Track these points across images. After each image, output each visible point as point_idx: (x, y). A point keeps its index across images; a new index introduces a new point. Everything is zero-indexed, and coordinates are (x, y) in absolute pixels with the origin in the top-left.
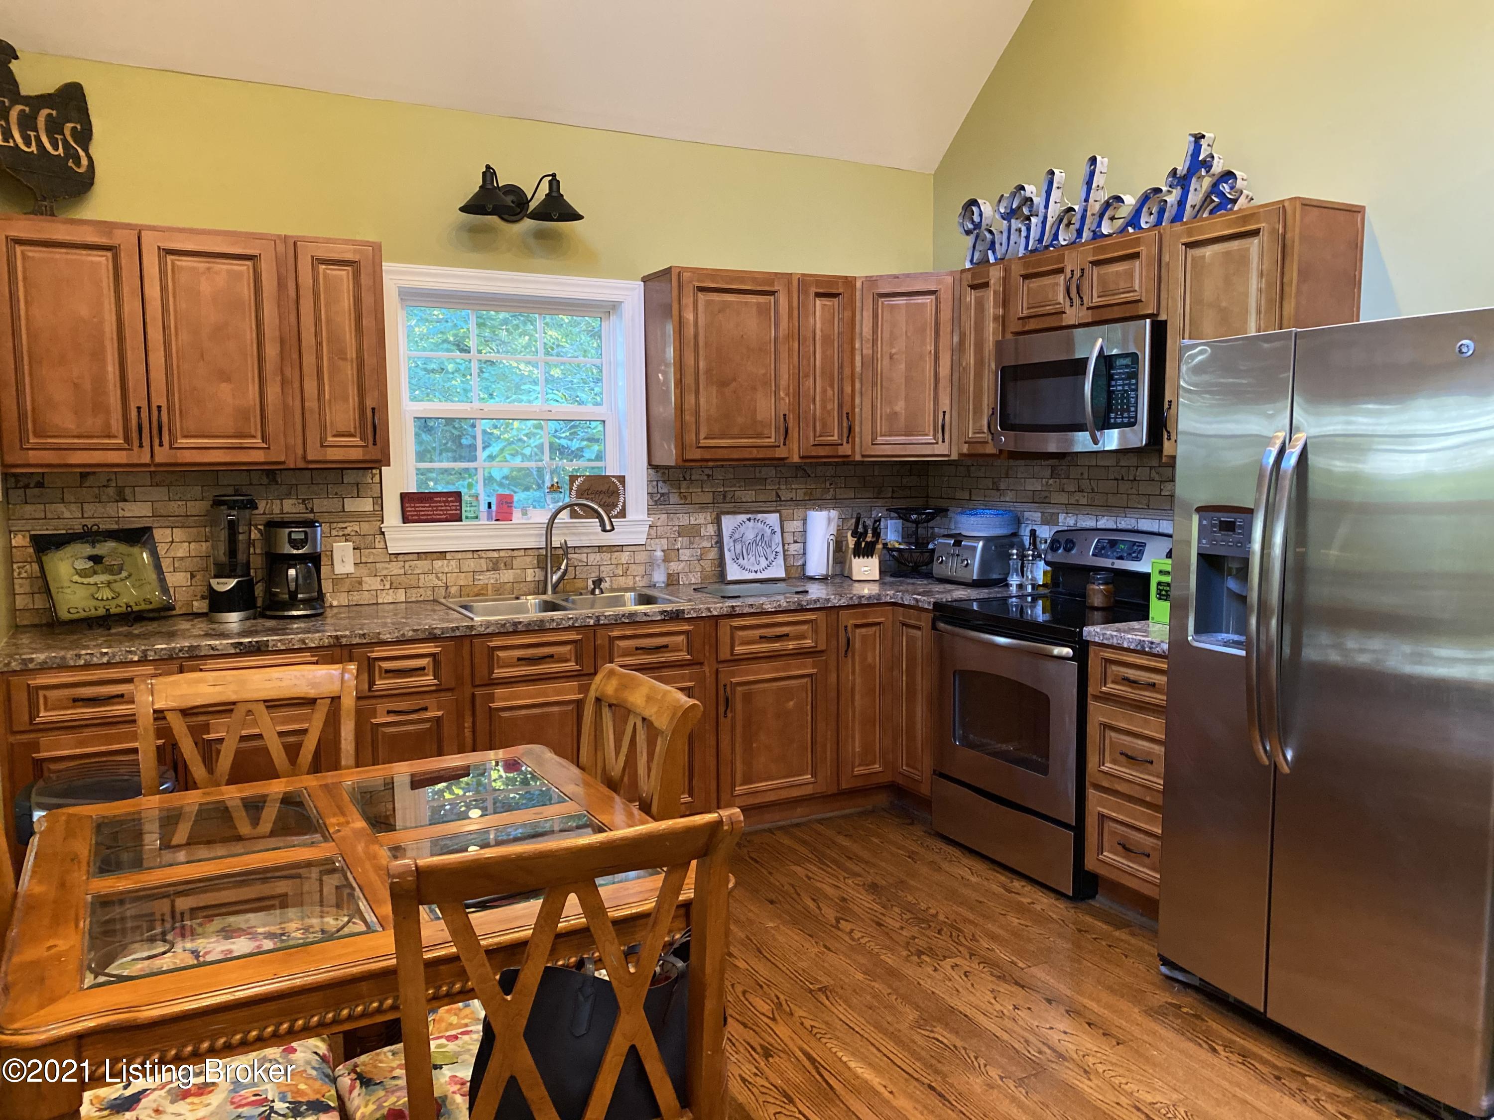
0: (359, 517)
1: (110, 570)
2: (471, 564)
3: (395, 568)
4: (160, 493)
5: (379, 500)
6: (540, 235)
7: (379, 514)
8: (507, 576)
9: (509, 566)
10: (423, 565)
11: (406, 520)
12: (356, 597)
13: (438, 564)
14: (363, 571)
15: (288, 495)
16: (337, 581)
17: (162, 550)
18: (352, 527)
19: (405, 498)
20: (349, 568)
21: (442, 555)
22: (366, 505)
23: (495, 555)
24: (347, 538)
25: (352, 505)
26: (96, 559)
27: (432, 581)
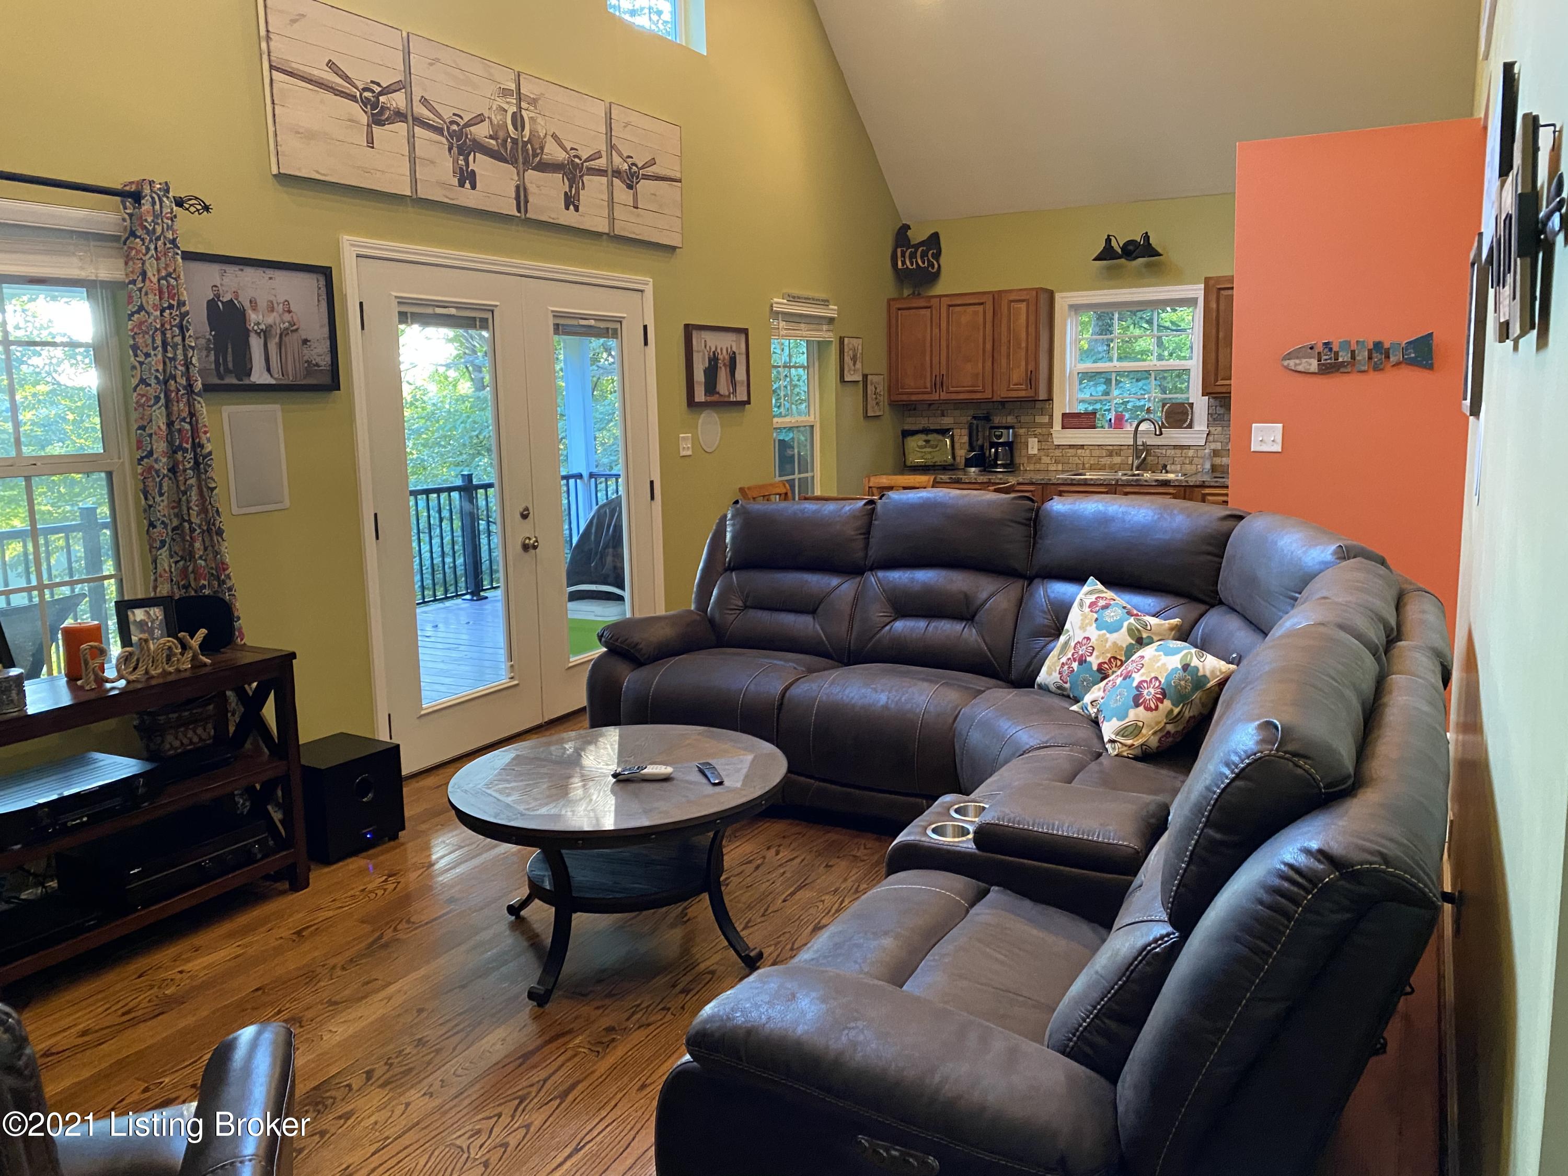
0: (1042, 425)
1: (932, 447)
2: (1096, 453)
3: (1058, 453)
4: (957, 413)
5: (1051, 416)
6: (1148, 266)
7: (1051, 425)
8: (1117, 460)
9: (1118, 454)
10: (1072, 452)
11: (1063, 428)
12: (1038, 466)
13: (1079, 451)
14: (1042, 453)
15: (1010, 414)
16: (1030, 457)
17: (956, 439)
18: (1039, 431)
19: (1064, 415)
20: (1035, 452)
21: (1082, 446)
22: (1046, 419)
23: (1111, 448)
24: (1035, 436)
25: (1039, 419)
26: (927, 441)
27: (1076, 460)
